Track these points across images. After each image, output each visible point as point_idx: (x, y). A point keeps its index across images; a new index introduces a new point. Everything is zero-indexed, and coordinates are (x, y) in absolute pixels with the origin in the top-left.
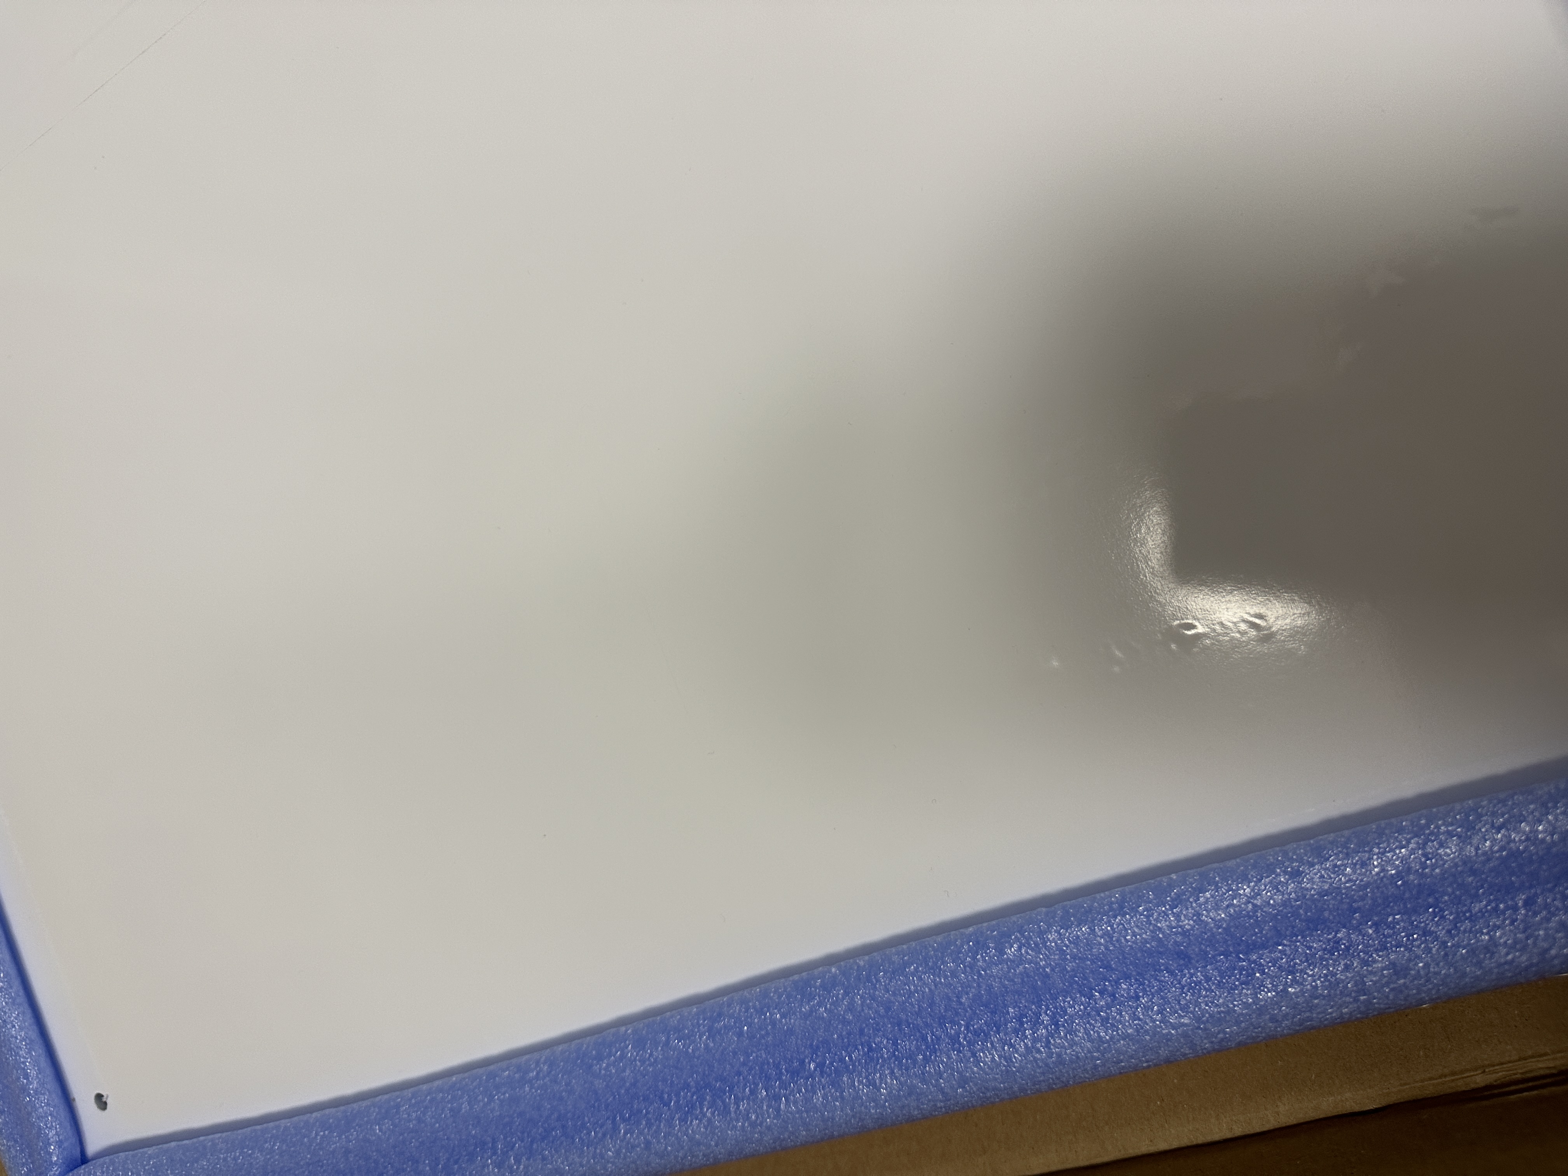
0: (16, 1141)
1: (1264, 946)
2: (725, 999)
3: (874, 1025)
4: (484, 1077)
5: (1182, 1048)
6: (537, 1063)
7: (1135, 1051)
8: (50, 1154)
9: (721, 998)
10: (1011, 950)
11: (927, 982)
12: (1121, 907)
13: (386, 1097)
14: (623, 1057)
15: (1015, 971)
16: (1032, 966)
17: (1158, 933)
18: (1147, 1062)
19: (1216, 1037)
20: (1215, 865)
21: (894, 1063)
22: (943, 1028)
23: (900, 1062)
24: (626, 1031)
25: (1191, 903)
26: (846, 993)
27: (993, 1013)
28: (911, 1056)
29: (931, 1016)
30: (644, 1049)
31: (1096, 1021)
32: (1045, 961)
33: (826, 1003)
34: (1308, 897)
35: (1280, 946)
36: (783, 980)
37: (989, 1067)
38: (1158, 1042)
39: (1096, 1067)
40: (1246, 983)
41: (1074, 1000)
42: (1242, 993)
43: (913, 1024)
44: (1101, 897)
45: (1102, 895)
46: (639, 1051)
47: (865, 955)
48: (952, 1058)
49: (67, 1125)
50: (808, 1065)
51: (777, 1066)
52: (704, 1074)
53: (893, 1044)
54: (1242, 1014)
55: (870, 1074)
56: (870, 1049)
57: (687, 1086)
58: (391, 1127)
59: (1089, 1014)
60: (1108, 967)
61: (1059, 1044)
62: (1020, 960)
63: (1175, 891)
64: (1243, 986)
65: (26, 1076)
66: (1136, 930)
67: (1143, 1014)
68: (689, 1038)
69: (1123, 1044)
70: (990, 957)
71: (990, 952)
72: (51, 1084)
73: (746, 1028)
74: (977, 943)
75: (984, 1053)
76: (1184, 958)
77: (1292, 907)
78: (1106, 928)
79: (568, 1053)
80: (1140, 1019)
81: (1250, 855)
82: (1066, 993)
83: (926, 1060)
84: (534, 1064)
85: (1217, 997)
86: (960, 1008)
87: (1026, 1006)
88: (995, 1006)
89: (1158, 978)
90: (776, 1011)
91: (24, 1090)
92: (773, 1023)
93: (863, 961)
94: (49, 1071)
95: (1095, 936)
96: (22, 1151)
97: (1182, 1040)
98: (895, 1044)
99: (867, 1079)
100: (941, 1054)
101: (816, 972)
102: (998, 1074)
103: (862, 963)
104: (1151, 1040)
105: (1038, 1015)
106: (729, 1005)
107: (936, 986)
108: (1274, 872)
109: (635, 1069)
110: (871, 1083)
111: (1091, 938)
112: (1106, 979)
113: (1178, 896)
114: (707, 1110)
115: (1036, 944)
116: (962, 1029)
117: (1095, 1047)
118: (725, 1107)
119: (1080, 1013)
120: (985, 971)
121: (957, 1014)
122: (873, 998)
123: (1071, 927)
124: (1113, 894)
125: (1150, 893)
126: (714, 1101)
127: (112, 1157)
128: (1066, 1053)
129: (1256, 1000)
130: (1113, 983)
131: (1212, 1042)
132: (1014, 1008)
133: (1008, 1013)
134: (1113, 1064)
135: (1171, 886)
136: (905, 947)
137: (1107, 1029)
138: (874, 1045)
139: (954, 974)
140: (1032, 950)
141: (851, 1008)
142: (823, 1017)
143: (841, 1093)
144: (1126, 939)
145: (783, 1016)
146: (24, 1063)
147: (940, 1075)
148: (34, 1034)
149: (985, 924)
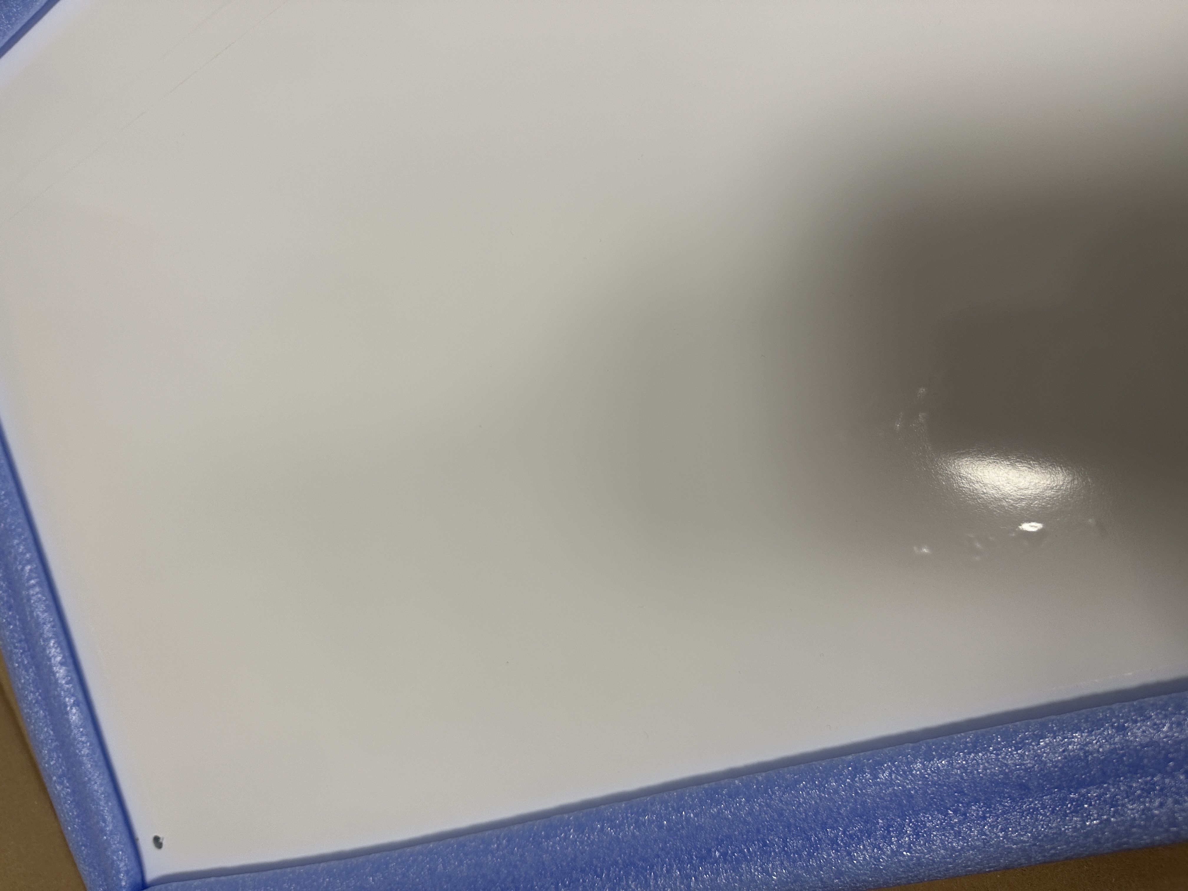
0: (95, 869)
1: (1091, 783)
2: (648, 799)
3: (769, 826)
4: (455, 846)
5: (1020, 859)
6: (498, 838)
7: (981, 859)
8: (120, 880)
9: (645, 798)
10: (883, 775)
11: (813, 796)
12: (975, 747)
13: (377, 855)
14: (566, 838)
15: (886, 791)
16: (899, 789)
17: (1004, 768)
18: (989, 867)
19: (1048, 853)
20: (1054, 717)
21: (784, 856)
22: (824, 832)
23: (788, 856)
24: (569, 818)
25: (1033, 746)
26: (748, 801)
27: (866, 822)
28: (798, 852)
29: (815, 821)
30: (583, 832)
31: (950, 833)
32: (911, 785)
33: (731, 808)
34: (1131, 747)
35: (1105, 784)
36: (695, 787)
37: (861, 865)
38: (1001, 854)
39: (947, 870)
40: (1076, 812)
41: (932, 817)
42: (1072, 820)
43: (800, 827)
44: (958, 737)
45: (959, 736)
46: (579, 834)
47: (764, 772)
48: (832, 856)
49: (133, 858)
50: (713, 853)
51: (690, 853)
52: (630, 855)
53: (783, 841)
54: (1072, 836)
55: (764, 864)
56: (765, 844)
57: (616, 863)
58: (382, 879)
59: (944, 828)
60: (961, 792)
61: (919, 850)
62: (890, 783)
63: (1020, 736)
64: (1073, 814)
65: (104, 821)
66: (986, 764)
67: (990, 831)
68: (619, 827)
69: (972, 854)
70: (866, 780)
71: (867, 776)
72: (122, 827)
73: (665, 822)
74: (855, 768)
75: (857, 853)
76: (1024, 789)
77: (1118, 754)
78: (962, 762)
79: (521, 832)
80: (986, 835)
81: (1083, 711)
82: (926, 810)
83: (810, 855)
84: (495, 838)
85: (1052, 822)
86: (838, 817)
87: (892, 819)
88: (867, 817)
89: (1003, 803)
90: (690, 811)
91: (102, 831)
92: (688, 819)
93: (762, 777)
94: (120, 817)
95: (953, 768)
96: (99, 876)
97: (1020, 853)
98: (785, 841)
99: (761, 867)
100: (822, 852)
101: (723, 782)
102: (868, 870)
103: (760, 778)
104: (995, 852)
105: (902, 826)
106: (652, 804)
107: (820, 799)
108: (1103, 726)
109: (575, 847)
110: (765, 871)
111: (949, 769)
112: (958, 802)
113: (1023, 739)
114: (632, 882)
115: (904, 772)
116: (840, 834)
117: (948, 854)
118: (646, 882)
119: (937, 827)
120: (860, 790)
121: (836, 821)
122: (768, 806)
123: (933, 760)
124: (967, 736)
125: (999, 736)
126: (637, 876)
127: (166, 885)
128: (924, 858)
129: (1084, 826)
130: (965, 805)
131: (1045, 856)
132: (882, 819)
133: (878, 823)
134: (962, 868)
135: (1016, 732)
136: (795, 768)
137: (959, 841)
138: (768, 842)
139: (836, 792)
140: (901, 776)
141: (750, 813)
142: (729, 819)
143: (740, 876)
144: (978, 772)
145: (696, 815)
146: (102, 811)
147: (820, 867)
148: (110, 789)
149: (862, 754)
